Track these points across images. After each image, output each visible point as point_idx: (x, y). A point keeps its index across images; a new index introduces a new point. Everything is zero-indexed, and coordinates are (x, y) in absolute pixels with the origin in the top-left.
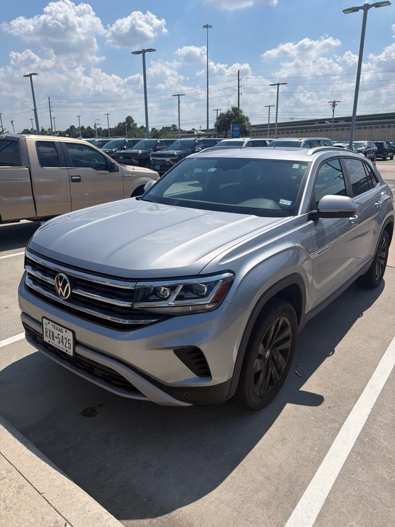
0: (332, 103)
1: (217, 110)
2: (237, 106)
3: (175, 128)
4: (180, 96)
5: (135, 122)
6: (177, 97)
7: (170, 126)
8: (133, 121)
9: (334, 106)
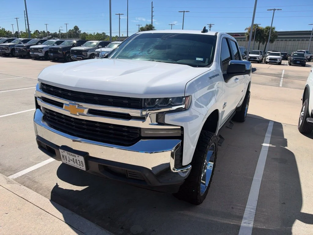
0: (209, 25)
1: (139, 25)
2: (151, 24)
3: (104, 35)
4: (121, 15)
5: (80, 30)
6: (119, 15)
7: (101, 33)
8: (78, 29)
9: (210, 27)
